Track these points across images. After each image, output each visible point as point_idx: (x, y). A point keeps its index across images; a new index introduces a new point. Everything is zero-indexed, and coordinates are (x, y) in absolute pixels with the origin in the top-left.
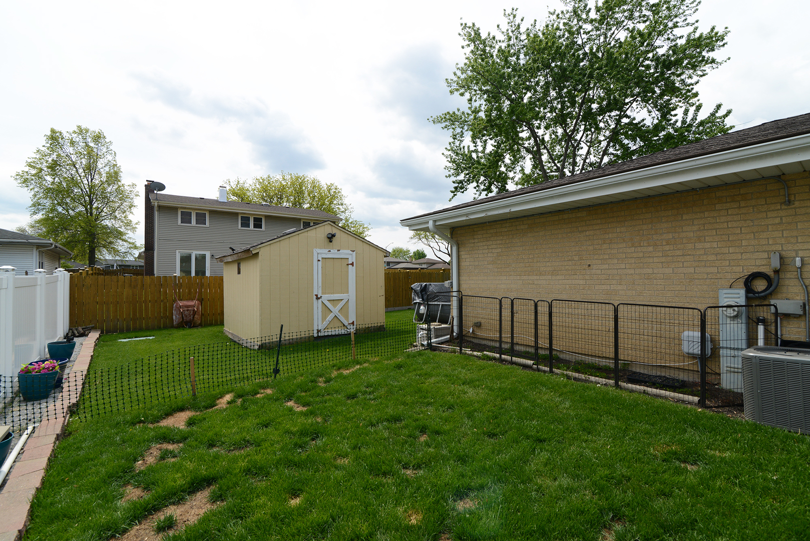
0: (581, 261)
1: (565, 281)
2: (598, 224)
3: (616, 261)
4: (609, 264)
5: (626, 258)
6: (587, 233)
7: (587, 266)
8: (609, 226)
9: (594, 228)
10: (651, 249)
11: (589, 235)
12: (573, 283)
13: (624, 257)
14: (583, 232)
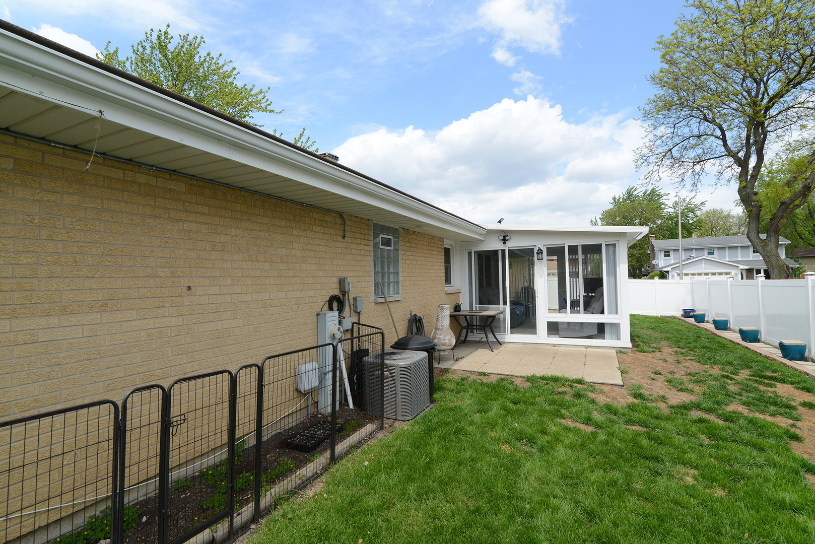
0: (173, 279)
1: (138, 323)
2: (204, 214)
3: (229, 281)
4: (220, 286)
5: (242, 276)
6: (186, 226)
7: (185, 290)
8: (222, 223)
9: (199, 220)
10: (267, 266)
11: (190, 231)
12: (157, 326)
13: (240, 275)
14: (178, 221)
